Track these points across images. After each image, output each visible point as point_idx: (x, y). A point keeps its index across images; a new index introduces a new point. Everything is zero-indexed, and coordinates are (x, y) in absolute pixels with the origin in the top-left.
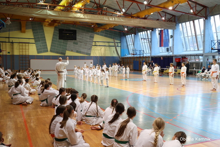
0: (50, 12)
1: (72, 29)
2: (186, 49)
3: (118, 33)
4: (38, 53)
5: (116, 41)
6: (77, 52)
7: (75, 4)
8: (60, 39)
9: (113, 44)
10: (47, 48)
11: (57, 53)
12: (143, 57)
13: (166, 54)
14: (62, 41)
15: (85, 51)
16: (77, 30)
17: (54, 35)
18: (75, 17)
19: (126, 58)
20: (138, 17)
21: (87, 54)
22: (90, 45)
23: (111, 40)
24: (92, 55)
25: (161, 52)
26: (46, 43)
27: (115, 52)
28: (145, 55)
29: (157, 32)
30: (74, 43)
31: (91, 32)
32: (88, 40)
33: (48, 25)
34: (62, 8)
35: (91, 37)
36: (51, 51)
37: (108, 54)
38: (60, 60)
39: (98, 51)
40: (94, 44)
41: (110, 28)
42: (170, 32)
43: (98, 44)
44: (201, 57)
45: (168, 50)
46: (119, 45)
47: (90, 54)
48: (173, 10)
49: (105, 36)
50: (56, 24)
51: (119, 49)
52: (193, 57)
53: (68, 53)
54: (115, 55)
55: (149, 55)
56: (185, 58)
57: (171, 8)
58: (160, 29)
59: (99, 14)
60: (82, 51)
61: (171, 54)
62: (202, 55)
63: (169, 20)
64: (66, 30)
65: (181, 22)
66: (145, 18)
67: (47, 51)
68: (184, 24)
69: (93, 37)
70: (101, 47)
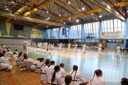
0: (12, 15)
1: (21, 25)
2: (74, 36)
3: (43, 28)
4: (2, 35)
5: (42, 32)
6: (24, 36)
7: (26, 12)
8: (14, 29)
9: (41, 33)
10: (7, 33)
11: (13, 36)
12: (55, 39)
13: (65, 38)
14: (16, 30)
15: (28, 35)
16: (24, 25)
17: (11, 27)
18: (26, 19)
19: (47, 39)
20: (55, 22)
21: (28, 37)
22: (30, 33)
23: (40, 31)
24: (31, 37)
25: (63, 37)
26: (7, 31)
27: (42, 36)
28: (56, 38)
29: (61, 29)
30: (22, 31)
31: (31, 27)
32: (29, 31)
33: (9, 22)
34: (18, 13)
35: (30, 29)
36: (9, 35)
37: (39, 37)
38: (26, 40)
39: (34, 36)
40: (32, 32)
41: (40, 26)
42: (67, 29)
43: (34, 32)
44: (80, 40)
45: (66, 37)
46: (44, 33)
47: (30, 37)
48: (71, 20)
49: (37, 29)
50: (13, 22)
51: (44, 35)
52: (76, 40)
53: (19, 36)
54: (42, 38)
55: (58, 38)
56: (74, 40)
57: (70, 19)
58: (62, 28)
59: (38, 18)
60: (26, 35)
61: (67, 38)
62: (81, 39)
63: (67, 24)
64: (18, 25)
65: (72, 26)
66: (58, 22)
67: (7, 35)
68: (73, 26)
69: (32, 29)
70: (35, 34)
